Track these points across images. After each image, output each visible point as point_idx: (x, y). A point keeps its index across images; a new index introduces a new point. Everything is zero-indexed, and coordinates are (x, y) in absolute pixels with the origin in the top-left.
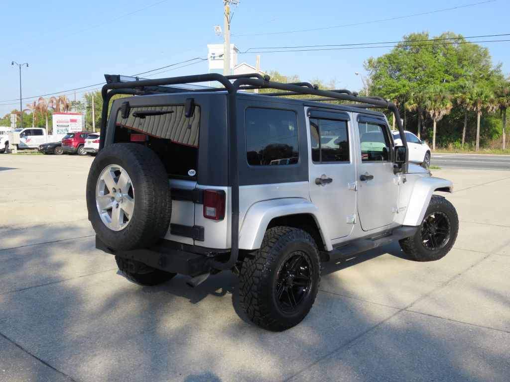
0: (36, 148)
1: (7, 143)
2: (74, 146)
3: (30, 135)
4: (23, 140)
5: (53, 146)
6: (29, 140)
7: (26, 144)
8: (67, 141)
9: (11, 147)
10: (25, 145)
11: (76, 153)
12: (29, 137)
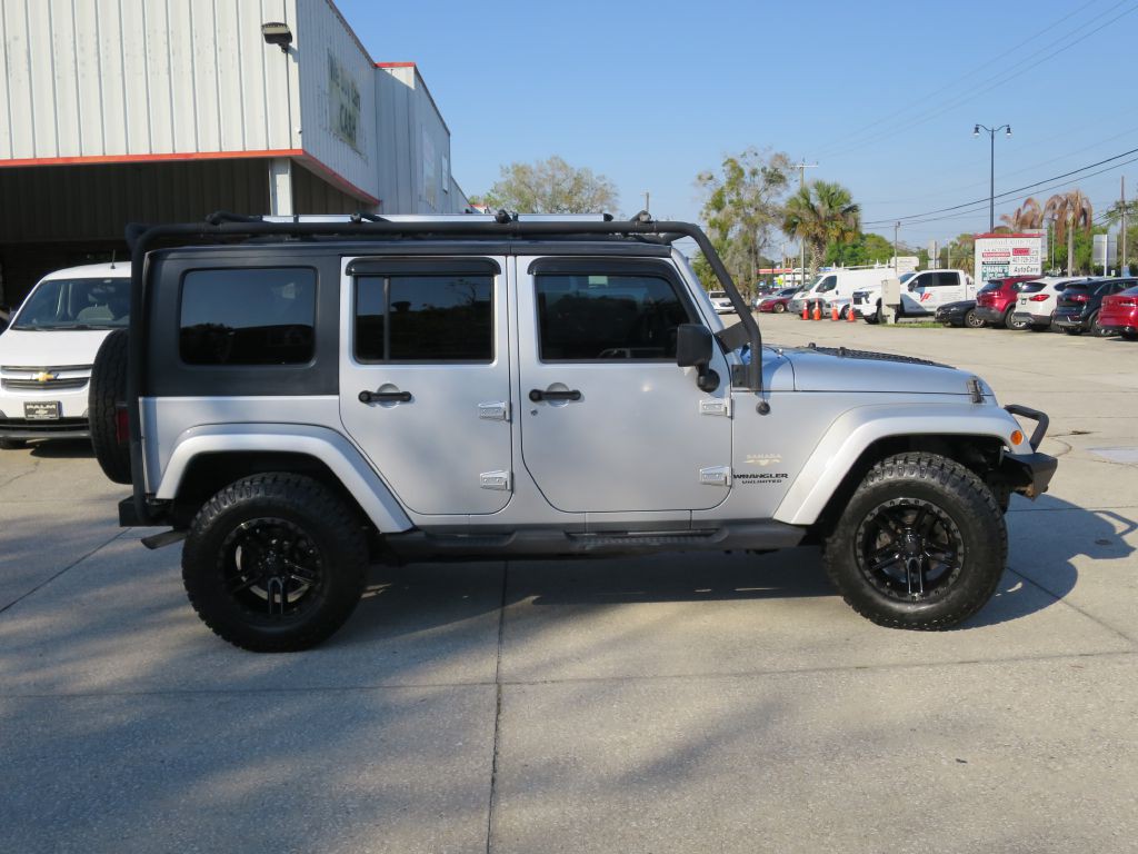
0: (931, 314)
1: (879, 303)
2: (998, 309)
3: (930, 285)
4: (915, 296)
5: (963, 309)
6: (927, 296)
7: (922, 304)
8: (985, 298)
9: (885, 311)
10: (919, 307)
11: (1000, 325)
12: (928, 290)
